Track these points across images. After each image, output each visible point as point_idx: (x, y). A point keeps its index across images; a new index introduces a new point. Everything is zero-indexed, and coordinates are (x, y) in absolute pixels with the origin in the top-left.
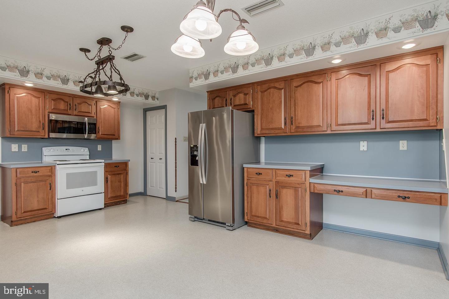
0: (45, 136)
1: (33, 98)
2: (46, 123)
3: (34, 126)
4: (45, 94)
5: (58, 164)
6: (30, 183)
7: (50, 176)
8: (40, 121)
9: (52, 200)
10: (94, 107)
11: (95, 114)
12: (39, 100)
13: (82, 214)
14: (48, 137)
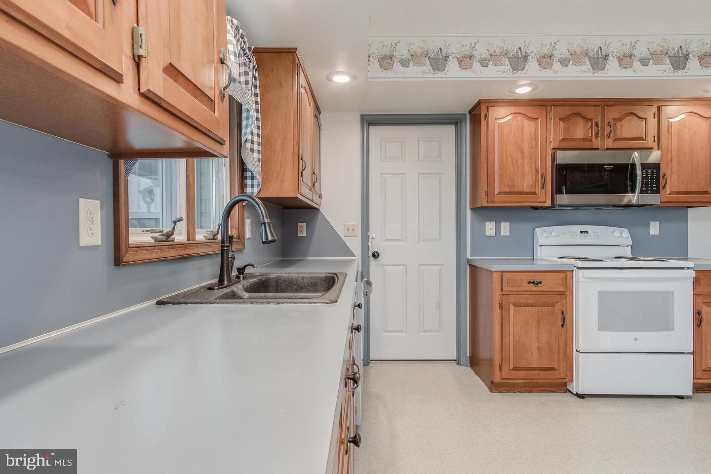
0: (545, 202)
1: (527, 123)
2: (547, 173)
3: (527, 182)
4: (546, 110)
5: (578, 268)
6: (524, 306)
7: (562, 294)
8: (537, 171)
9: (565, 352)
10: (652, 123)
11: (656, 140)
12: (537, 124)
13: (623, 399)
14: (550, 205)
